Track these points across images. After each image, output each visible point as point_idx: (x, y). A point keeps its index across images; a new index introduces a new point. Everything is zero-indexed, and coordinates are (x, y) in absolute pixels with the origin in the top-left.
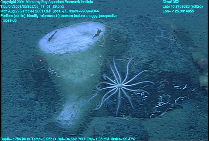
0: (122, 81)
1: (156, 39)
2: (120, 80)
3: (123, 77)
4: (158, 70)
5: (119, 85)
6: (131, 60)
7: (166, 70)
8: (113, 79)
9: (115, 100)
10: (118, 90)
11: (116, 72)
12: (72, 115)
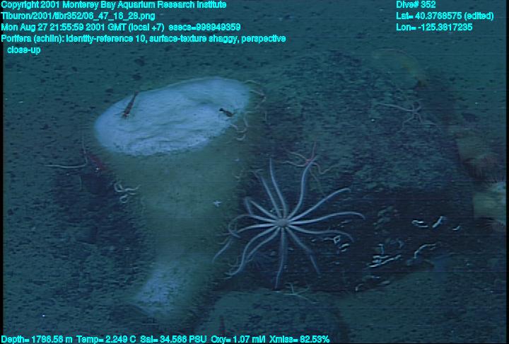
0: (289, 212)
1: (372, 111)
2: (285, 210)
3: (292, 202)
4: (374, 185)
5: (282, 221)
6: (310, 162)
7: (392, 185)
8: (269, 207)
9: (273, 253)
10: (280, 232)
11: (274, 191)
12: (171, 291)
